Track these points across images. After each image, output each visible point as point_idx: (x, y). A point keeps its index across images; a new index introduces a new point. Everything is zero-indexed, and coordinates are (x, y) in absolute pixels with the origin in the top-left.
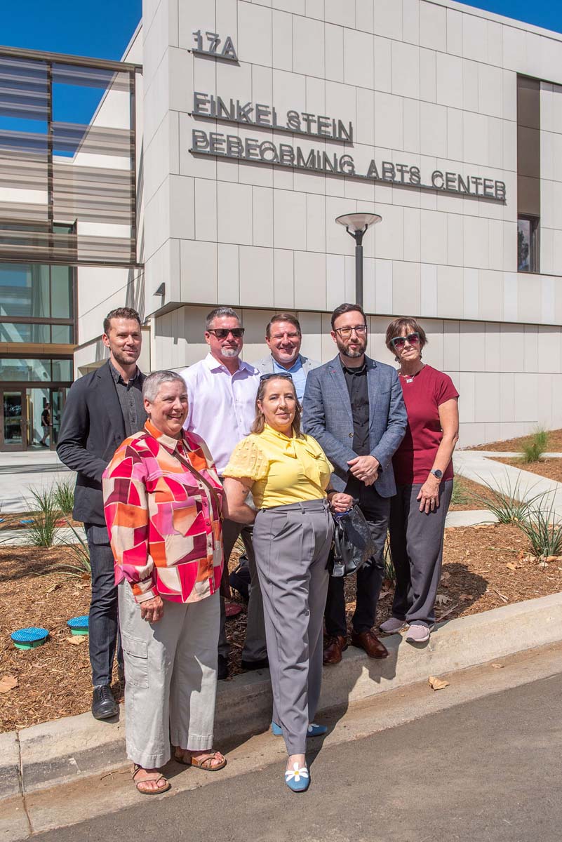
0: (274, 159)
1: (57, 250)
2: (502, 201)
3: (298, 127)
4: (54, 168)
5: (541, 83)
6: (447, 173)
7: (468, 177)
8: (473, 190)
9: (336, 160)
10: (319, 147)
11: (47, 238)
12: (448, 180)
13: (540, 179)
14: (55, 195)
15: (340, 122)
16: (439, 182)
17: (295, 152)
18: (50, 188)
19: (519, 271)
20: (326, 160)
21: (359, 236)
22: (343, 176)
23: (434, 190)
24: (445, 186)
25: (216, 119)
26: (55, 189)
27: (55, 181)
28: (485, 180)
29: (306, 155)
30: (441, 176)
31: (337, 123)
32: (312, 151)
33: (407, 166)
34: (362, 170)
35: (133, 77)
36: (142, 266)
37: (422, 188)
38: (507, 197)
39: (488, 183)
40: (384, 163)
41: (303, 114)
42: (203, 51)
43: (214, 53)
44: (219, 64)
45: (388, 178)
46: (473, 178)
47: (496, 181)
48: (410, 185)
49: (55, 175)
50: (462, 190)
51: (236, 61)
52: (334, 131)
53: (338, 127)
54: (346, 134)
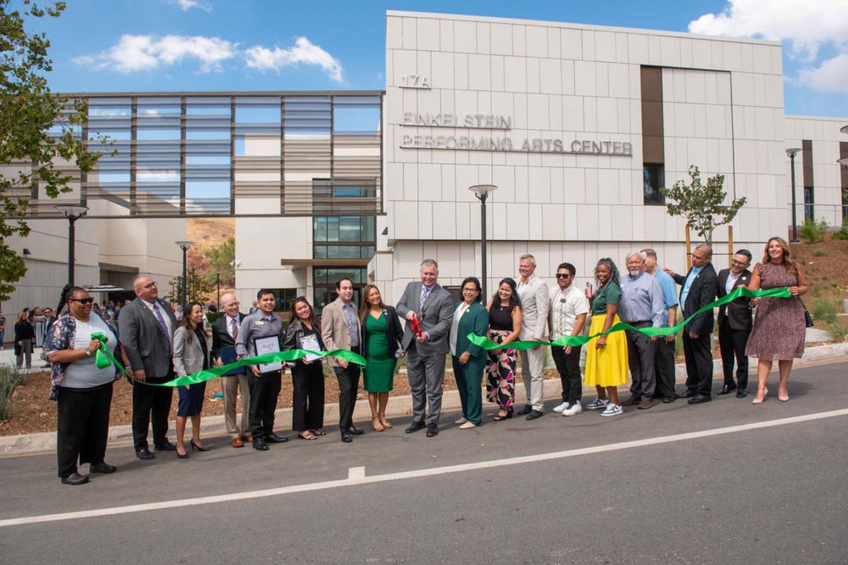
0: (456, 146)
2: (630, 156)
3: (473, 125)
4: (334, 159)
5: (663, 69)
6: (583, 142)
7: (601, 143)
8: (604, 151)
9: (499, 142)
10: (486, 135)
12: (584, 147)
13: (663, 136)
15: (501, 117)
16: (577, 148)
17: (470, 141)
18: (332, 170)
19: (645, 204)
20: (492, 142)
21: (483, 198)
22: (504, 151)
23: (574, 153)
24: (582, 151)
25: (418, 126)
27: (335, 167)
28: (614, 143)
29: (477, 142)
30: (579, 144)
32: (482, 138)
33: (551, 140)
34: (518, 146)
35: (381, 98)
37: (563, 153)
38: (633, 153)
39: (617, 145)
40: (534, 141)
41: (476, 116)
42: (408, 86)
43: (416, 87)
44: (419, 91)
45: (538, 150)
46: (605, 142)
47: (624, 143)
48: (555, 152)
49: (335, 163)
50: (596, 151)
51: (430, 89)
52: (497, 124)
53: (500, 121)
54: (506, 125)
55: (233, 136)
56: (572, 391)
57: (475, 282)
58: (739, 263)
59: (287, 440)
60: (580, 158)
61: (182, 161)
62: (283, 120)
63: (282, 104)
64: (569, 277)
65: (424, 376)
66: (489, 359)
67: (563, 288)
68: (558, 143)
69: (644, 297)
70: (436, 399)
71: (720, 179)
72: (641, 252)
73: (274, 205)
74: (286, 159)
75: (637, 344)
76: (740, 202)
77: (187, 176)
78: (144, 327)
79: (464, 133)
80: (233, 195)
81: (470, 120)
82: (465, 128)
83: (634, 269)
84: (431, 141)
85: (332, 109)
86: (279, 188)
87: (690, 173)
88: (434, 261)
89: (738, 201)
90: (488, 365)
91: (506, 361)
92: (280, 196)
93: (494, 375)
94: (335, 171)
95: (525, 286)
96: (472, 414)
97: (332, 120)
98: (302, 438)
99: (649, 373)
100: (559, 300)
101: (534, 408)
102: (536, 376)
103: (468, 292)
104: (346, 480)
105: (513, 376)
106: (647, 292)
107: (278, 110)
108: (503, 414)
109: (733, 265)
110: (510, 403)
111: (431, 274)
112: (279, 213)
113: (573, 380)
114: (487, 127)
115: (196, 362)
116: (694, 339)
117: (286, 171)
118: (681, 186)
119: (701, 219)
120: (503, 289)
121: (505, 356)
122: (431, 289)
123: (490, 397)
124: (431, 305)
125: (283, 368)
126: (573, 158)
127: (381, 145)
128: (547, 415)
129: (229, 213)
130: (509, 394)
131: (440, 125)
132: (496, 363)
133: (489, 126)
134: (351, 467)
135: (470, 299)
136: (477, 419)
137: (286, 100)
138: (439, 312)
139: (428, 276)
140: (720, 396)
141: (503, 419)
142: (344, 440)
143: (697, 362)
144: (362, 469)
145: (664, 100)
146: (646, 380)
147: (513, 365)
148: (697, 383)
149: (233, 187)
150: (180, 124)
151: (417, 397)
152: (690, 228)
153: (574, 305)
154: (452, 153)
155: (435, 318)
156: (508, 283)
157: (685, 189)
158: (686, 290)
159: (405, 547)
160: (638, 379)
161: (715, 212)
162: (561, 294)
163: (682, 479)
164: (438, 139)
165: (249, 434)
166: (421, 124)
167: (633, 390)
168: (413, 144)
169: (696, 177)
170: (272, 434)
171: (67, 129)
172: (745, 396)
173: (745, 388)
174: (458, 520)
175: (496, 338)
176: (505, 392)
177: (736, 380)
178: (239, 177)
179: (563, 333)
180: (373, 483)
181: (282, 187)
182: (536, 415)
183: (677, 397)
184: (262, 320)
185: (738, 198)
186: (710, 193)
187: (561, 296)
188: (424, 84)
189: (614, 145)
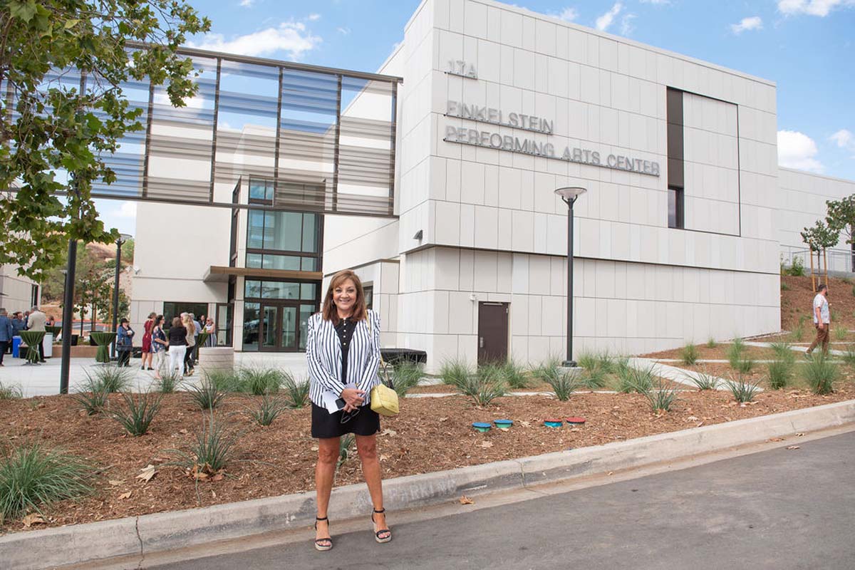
0: (500, 145)
2: (658, 176)
3: (517, 124)
4: (340, 147)
5: (684, 93)
6: (618, 157)
7: (633, 160)
8: (636, 169)
9: (541, 146)
10: (530, 137)
12: (619, 162)
13: (683, 160)
14: (339, 166)
15: (545, 120)
16: (613, 163)
17: (514, 142)
18: (336, 160)
19: (669, 227)
20: (535, 146)
21: (570, 203)
22: (545, 157)
23: (609, 167)
24: (616, 166)
25: (462, 118)
26: (340, 162)
27: (340, 157)
28: (645, 161)
29: (521, 144)
30: (615, 158)
31: (543, 120)
32: (526, 140)
33: (590, 152)
34: (559, 152)
35: (395, 85)
36: (398, 217)
37: (600, 166)
38: (660, 174)
39: (647, 164)
40: (575, 149)
41: (520, 115)
42: (454, 72)
43: (461, 74)
44: (466, 81)
45: (577, 159)
46: (636, 160)
47: (653, 163)
48: (592, 165)
49: (339, 152)
50: (629, 168)
51: (476, 79)
52: (541, 127)
53: (543, 124)
54: (549, 129)
55: (217, 106)
60: (615, 173)
61: (149, 129)
62: (281, 95)
63: (281, 76)
68: (596, 155)
74: (281, 141)
77: (152, 148)
79: (509, 132)
80: (213, 178)
81: (515, 119)
82: (510, 126)
84: (475, 137)
85: (340, 90)
86: (274, 176)
97: (339, 103)
107: (276, 83)
114: (530, 129)
117: (280, 155)
126: (608, 172)
127: (394, 136)
129: (208, 201)
131: (485, 120)
133: (533, 128)
137: (284, 72)
145: (684, 124)
154: (495, 153)
164: (483, 135)
166: (466, 117)
168: (458, 137)
178: (221, 157)
181: (276, 174)
188: (471, 73)
189: (644, 164)
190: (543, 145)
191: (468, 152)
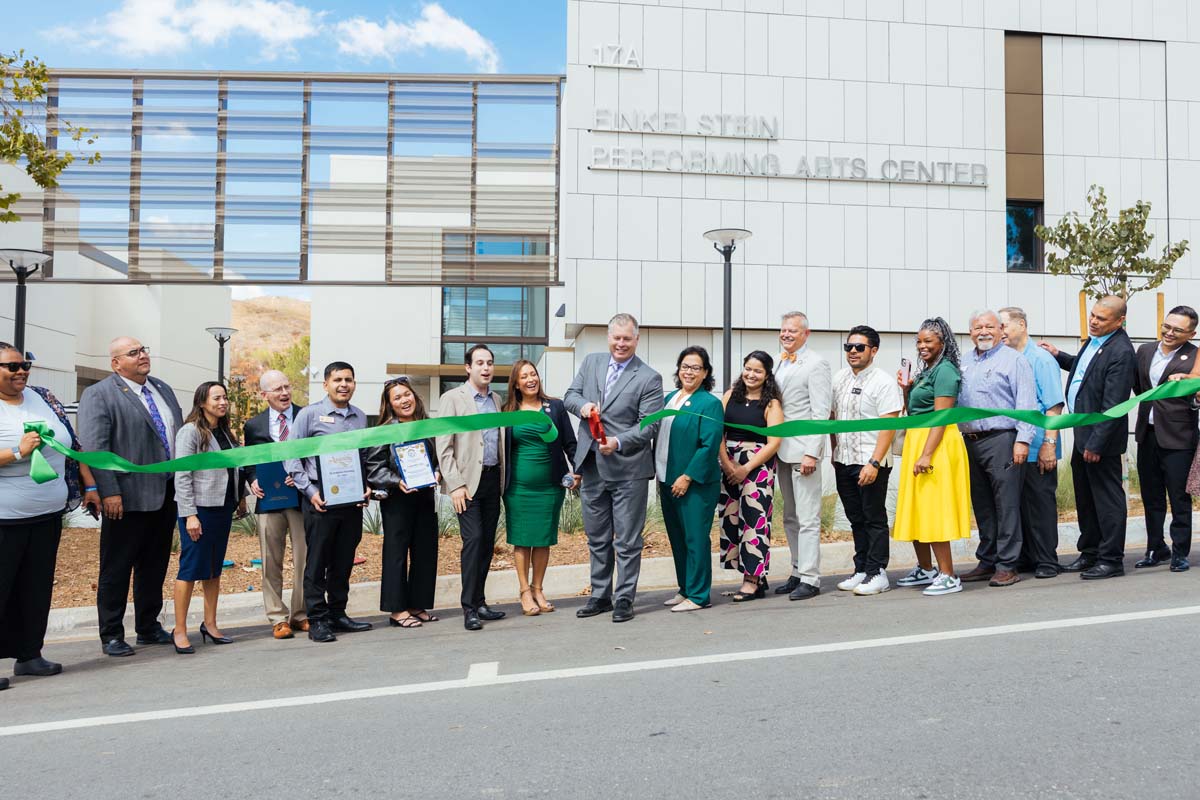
0: (684, 167)
1: (477, 272)
2: (985, 187)
3: (712, 131)
4: (478, 189)
5: (1044, 38)
6: (903, 162)
7: (933, 164)
8: (939, 178)
9: (756, 161)
10: (736, 148)
11: (469, 260)
12: (904, 171)
13: (1043, 154)
14: (477, 216)
15: (762, 118)
16: (892, 173)
17: (708, 159)
18: (473, 207)
19: (1009, 271)
20: (745, 160)
21: (727, 253)
22: (765, 177)
23: (885, 181)
24: (900, 177)
25: (618, 132)
27: (478, 203)
28: (957, 165)
29: (720, 161)
30: (895, 166)
32: (729, 154)
33: (847, 159)
34: (789, 168)
35: (558, 85)
37: (868, 182)
38: (989, 182)
39: (961, 169)
40: (818, 159)
41: (717, 117)
42: (603, 65)
43: (616, 65)
44: (623, 73)
45: (823, 175)
46: (938, 163)
47: (973, 165)
48: (853, 180)
49: (478, 196)
50: (924, 179)
51: (641, 69)
52: (755, 129)
53: (759, 124)
54: (769, 131)
55: (307, 148)
56: (871, 552)
57: (701, 355)
58: (1176, 329)
59: (369, 627)
60: (897, 190)
61: (219, 188)
62: (392, 122)
63: (391, 95)
64: (867, 349)
65: (611, 518)
66: (724, 492)
67: (859, 368)
68: (859, 164)
69: (1003, 387)
70: (632, 556)
71: (1142, 209)
72: (1000, 312)
73: (372, 265)
74: (395, 188)
75: (988, 470)
76: (1177, 250)
77: (227, 214)
78: (123, 421)
79: (697, 145)
80: (305, 248)
81: (708, 123)
82: (699, 136)
83: (984, 338)
84: (641, 158)
85: (476, 105)
86: (384, 237)
87: (1089, 198)
88: (631, 317)
89: (1174, 247)
90: (723, 504)
91: (754, 495)
92: (384, 251)
93: (734, 521)
94: (478, 210)
95: (790, 366)
96: (694, 586)
97: (474, 123)
98: (395, 623)
99: (1010, 524)
100: (850, 389)
101: (804, 580)
102: (807, 524)
103: (689, 371)
104: (463, 681)
105: (766, 523)
106: (1007, 379)
107: (384, 105)
108: (749, 589)
109: (1164, 334)
110: (761, 570)
111: (626, 339)
112: (382, 278)
113: (875, 533)
114: (736, 136)
115: (215, 486)
116: (1093, 463)
117: (394, 208)
118: (1071, 221)
119: (1107, 280)
120: (750, 369)
121: (751, 487)
122: (624, 365)
123: (727, 559)
124: (625, 391)
125: (366, 501)
126: (885, 188)
127: (558, 166)
128: (828, 595)
129: (297, 278)
130: (759, 554)
131: (657, 131)
132: (738, 499)
133: (741, 134)
134: (474, 662)
135: (691, 384)
136: (703, 595)
137: (397, 88)
138: (638, 405)
139: (620, 343)
140: (1139, 570)
141: (749, 598)
142: (469, 626)
143: (1098, 506)
144: (494, 666)
145: (1045, 92)
146: (1004, 536)
147: (766, 502)
148: (1097, 546)
149: (305, 234)
150: (216, 126)
151: (598, 554)
152: (1088, 296)
153: (875, 398)
154: (678, 178)
155: (631, 415)
156: (759, 358)
157: (1080, 228)
158: (1079, 376)
159: (555, 772)
160: (990, 536)
161: (1132, 268)
162: (854, 381)
163: (1069, 679)
164: (654, 154)
165: (303, 618)
166: (623, 130)
167: (981, 554)
168: (611, 161)
169: (1100, 207)
170: (345, 615)
171: (12, 112)
172: (1187, 568)
173: (1187, 555)
174: (655, 735)
175: (737, 456)
176: (752, 549)
177: (1168, 541)
178: (316, 217)
179: (858, 449)
180: (511, 684)
181: (389, 235)
182: (807, 591)
183: (1061, 570)
184: (331, 414)
185: (1175, 243)
186: (1124, 234)
187: (853, 383)
188: (630, 62)
189: (956, 168)
190: (760, 157)
191: (630, 182)
